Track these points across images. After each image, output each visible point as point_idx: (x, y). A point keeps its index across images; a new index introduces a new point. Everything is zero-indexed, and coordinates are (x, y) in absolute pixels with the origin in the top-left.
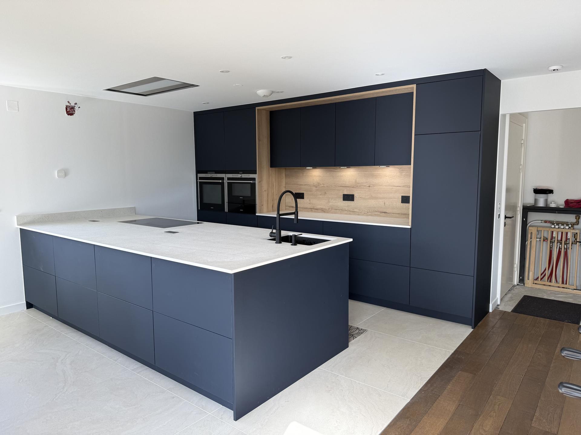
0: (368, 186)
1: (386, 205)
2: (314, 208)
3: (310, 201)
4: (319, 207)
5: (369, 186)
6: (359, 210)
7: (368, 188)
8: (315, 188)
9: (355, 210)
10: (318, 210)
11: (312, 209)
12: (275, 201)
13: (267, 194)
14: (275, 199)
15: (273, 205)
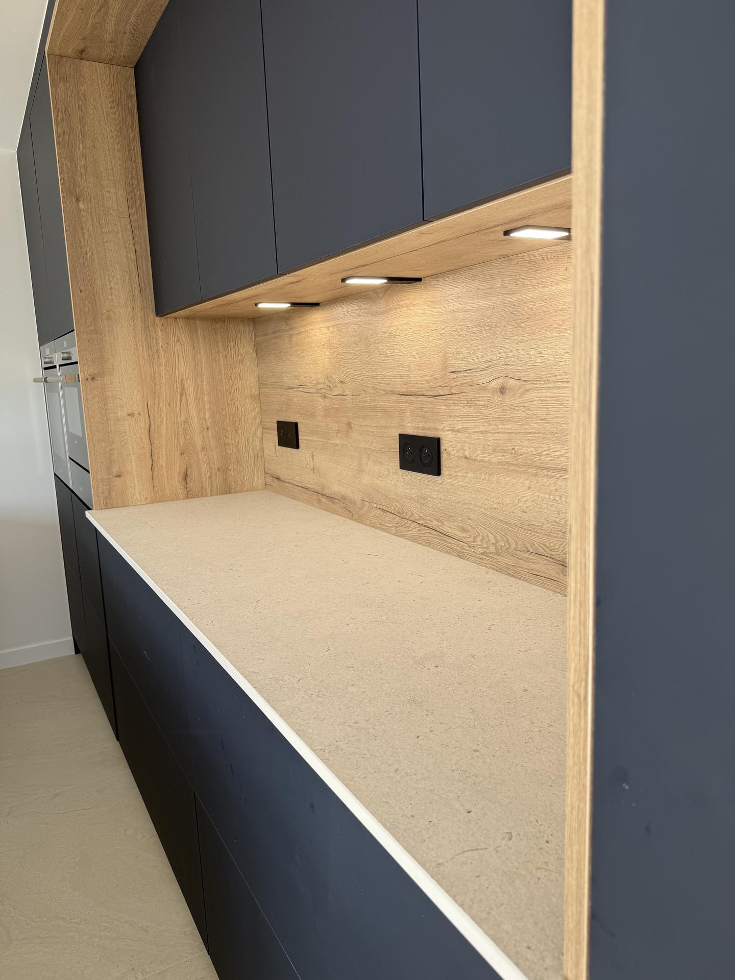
2: (324, 493)
3: (313, 457)
4: (335, 488)
5: (502, 390)
7: (496, 398)
8: (322, 401)
11: (321, 497)
12: (201, 457)
13: (148, 426)
14: (199, 448)
15: (189, 473)
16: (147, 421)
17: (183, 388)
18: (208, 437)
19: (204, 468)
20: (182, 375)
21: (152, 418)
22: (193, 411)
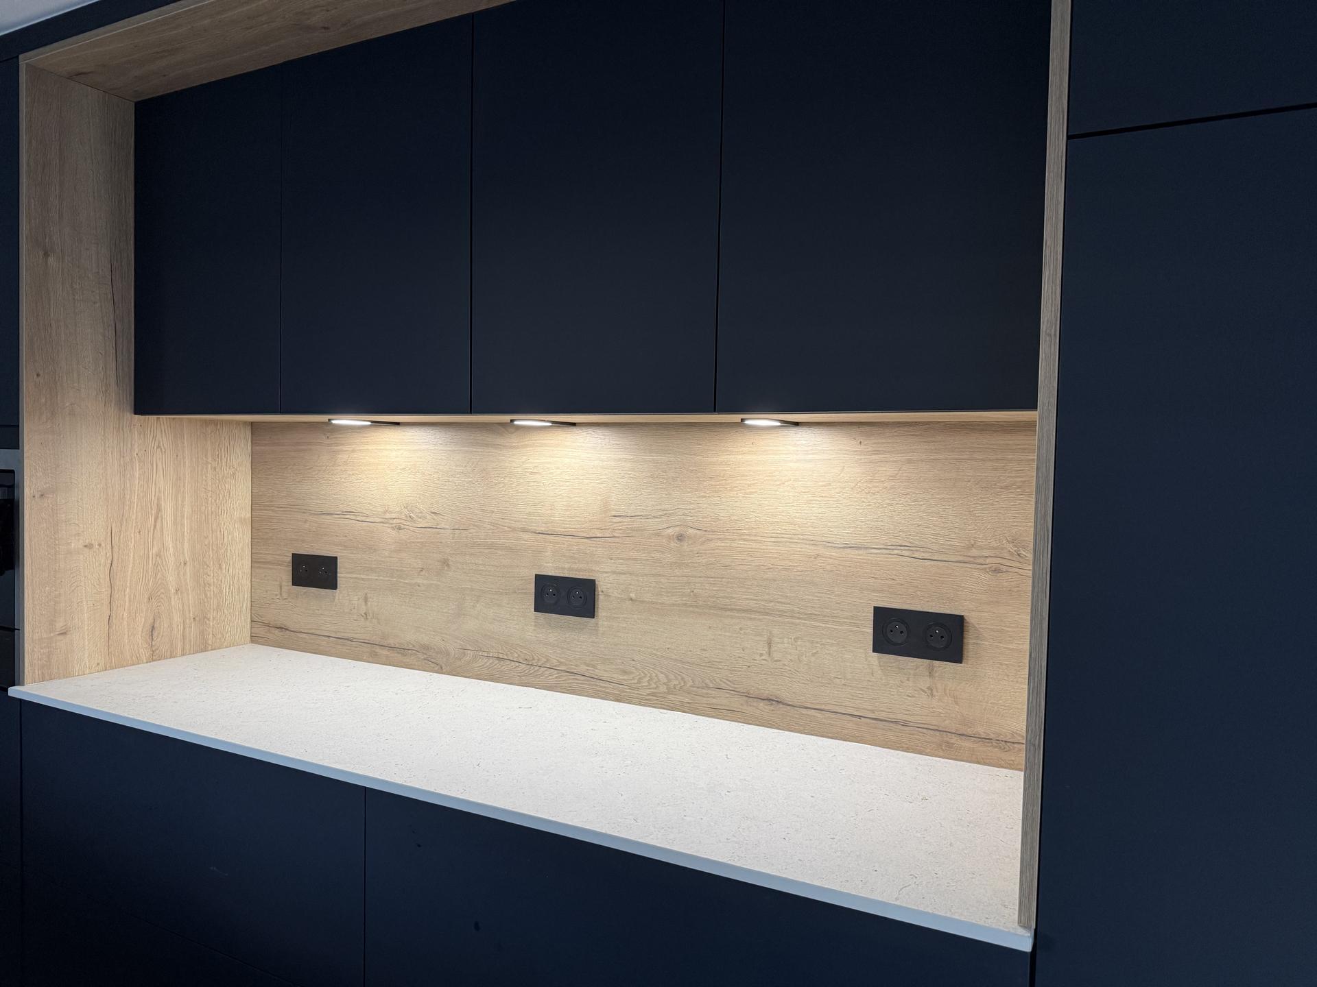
0: (669, 538)
1: (777, 656)
2: (385, 643)
3: (366, 600)
4: (410, 637)
5: (680, 538)
6: (625, 672)
7: (673, 544)
8: (394, 533)
9: (600, 672)
10: (404, 655)
11: (378, 650)
12: (173, 603)
13: (109, 561)
14: (173, 591)
15: (157, 625)
16: (109, 554)
17: (159, 509)
18: (185, 574)
19: (177, 618)
20: (160, 492)
21: (116, 549)
22: (169, 540)
